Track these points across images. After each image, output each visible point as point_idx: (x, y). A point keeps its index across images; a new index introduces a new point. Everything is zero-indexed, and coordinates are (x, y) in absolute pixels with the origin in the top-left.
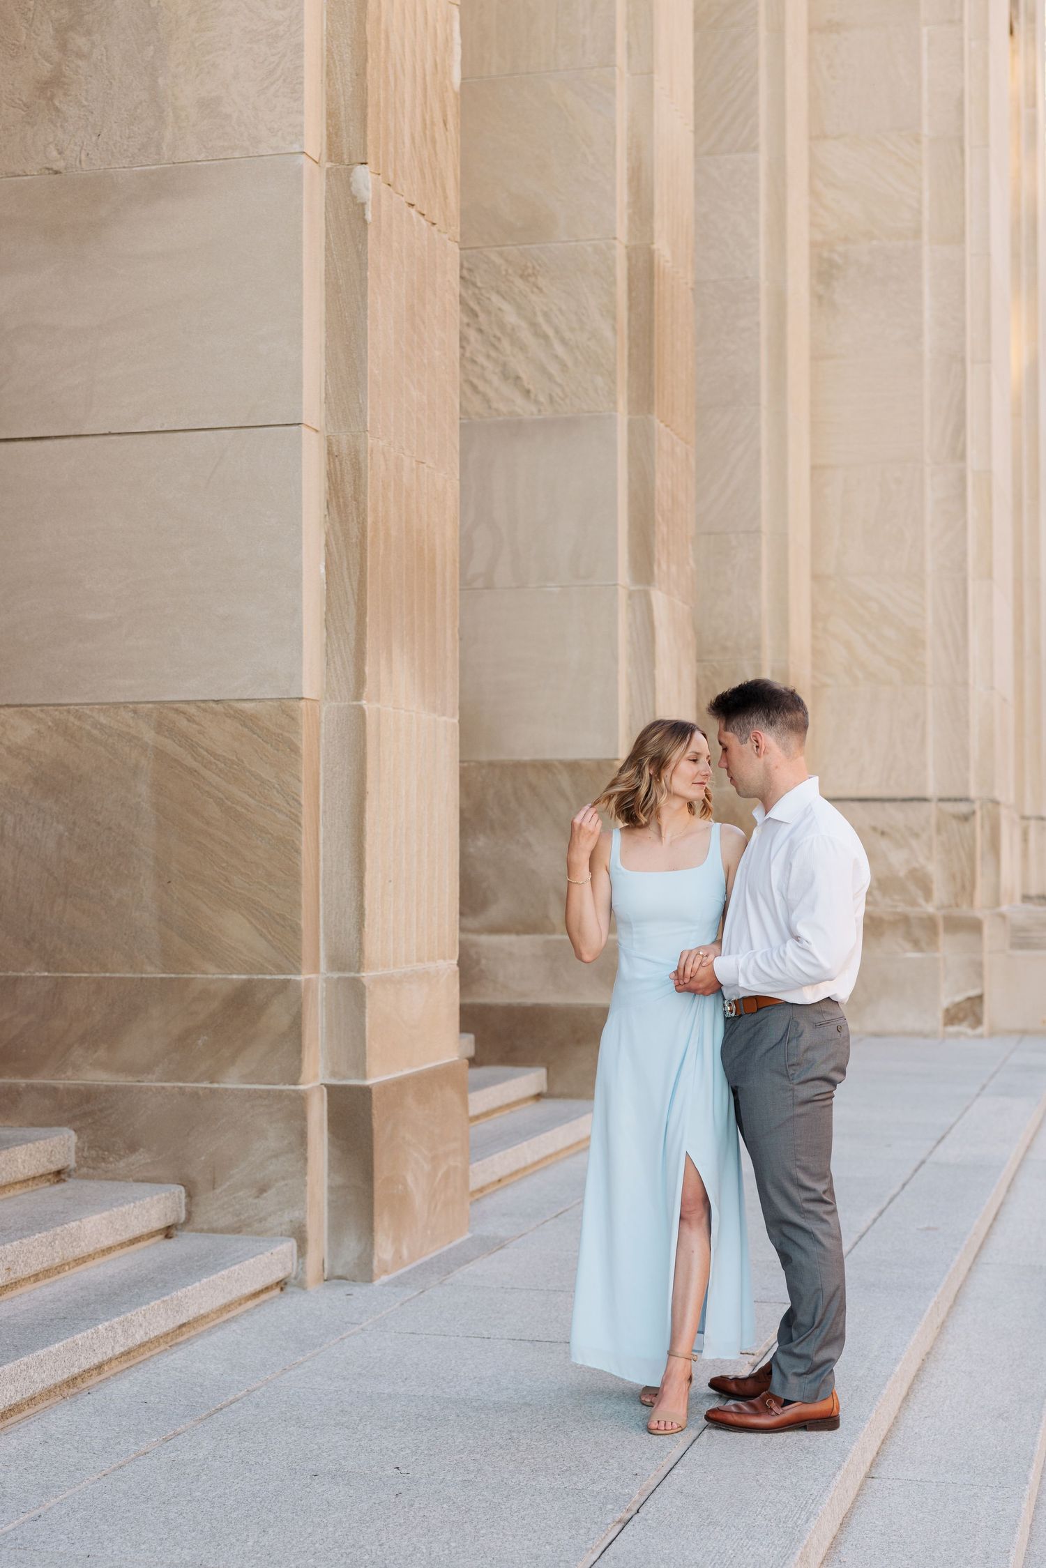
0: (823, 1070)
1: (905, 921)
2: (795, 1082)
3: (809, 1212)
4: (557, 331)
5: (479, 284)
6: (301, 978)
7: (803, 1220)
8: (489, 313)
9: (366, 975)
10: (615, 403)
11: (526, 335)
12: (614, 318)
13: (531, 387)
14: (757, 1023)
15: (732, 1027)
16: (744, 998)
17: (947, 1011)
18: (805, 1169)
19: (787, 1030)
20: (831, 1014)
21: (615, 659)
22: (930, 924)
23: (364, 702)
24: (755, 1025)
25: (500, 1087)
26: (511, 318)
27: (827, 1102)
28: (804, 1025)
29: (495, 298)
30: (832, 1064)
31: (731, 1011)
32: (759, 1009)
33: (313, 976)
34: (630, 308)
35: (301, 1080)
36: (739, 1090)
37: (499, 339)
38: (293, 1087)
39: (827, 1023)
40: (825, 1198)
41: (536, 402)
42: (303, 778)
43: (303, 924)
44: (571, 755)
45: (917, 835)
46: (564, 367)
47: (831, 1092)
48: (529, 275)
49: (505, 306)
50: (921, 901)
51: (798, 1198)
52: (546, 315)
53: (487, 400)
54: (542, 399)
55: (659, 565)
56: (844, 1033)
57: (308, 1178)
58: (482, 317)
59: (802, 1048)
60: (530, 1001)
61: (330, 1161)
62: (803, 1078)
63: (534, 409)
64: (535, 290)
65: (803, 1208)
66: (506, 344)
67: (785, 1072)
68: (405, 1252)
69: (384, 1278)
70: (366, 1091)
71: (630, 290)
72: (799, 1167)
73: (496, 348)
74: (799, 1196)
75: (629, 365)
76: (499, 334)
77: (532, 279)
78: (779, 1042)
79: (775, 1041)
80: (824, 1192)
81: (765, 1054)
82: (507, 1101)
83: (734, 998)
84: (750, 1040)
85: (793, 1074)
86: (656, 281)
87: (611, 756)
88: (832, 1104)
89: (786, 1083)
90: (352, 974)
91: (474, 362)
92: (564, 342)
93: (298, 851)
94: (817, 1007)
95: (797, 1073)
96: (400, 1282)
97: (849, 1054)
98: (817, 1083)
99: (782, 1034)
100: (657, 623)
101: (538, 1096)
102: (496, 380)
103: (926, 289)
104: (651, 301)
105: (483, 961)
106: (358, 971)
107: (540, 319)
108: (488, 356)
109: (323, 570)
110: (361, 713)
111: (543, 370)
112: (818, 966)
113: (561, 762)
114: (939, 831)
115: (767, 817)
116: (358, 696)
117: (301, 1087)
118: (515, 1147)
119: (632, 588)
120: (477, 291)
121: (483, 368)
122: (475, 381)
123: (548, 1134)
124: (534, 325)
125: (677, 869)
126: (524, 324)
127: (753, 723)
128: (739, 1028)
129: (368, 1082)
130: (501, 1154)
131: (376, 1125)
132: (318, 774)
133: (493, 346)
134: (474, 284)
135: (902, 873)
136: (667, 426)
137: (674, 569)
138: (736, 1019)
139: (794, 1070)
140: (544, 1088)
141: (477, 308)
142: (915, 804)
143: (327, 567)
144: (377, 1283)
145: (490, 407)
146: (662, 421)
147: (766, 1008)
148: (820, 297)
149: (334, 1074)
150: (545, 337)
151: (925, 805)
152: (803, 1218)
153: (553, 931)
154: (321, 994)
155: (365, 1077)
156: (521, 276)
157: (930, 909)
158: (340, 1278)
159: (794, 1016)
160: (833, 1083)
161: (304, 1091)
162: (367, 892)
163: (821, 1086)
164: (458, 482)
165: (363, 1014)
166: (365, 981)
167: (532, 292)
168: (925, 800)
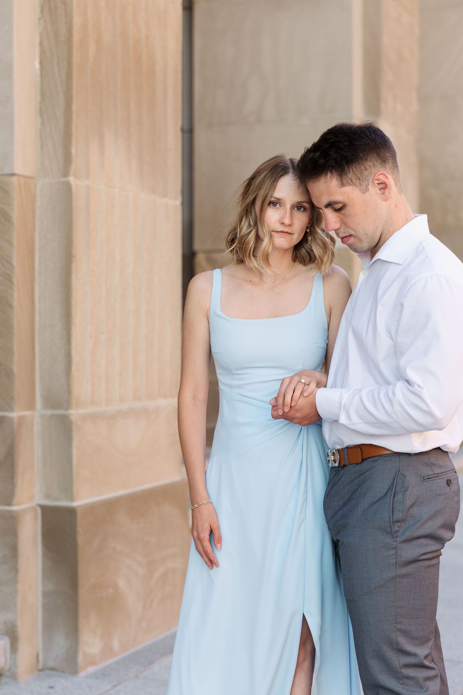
0: (430, 527)
2: (400, 539)
3: (408, 678)
6: (14, 415)
7: (401, 686)
9: (74, 413)
14: (362, 475)
15: (336, 476)
16: (348, 448)
18: (406, 633)
19: (393, 483)
20: (441, 467)
23: (71, 179)
24: (359, 476)
27: (434, 562)
28: (411, 479)
30: (439, 521)
31: (335, 461)
32: (363, 460)
33: (28, 413)
35: (15, 501)
36: (340, 543)
38: (7, 508)
39: (437, 476)
40: (427, 663)
42: (15, 242)
43: (15, 369)
47: (439, 550)
51: (397, 663)
56: (453, 487)
57: (19, 586)
59: (408, 503)
61: (43, 570)
62: (408, 535)
65: (402, 673)
67: (389, 530)
68: (116, 644)
69: (91, 669)
70: (71, 512)
72: (400, 630)
74: (397, 660)
78: (384, 497)
79: (379, 495)
80: (426, 657)
81: (368, 508)
83: (338, 447)
84: (354, 492)
85: (397, 531)
88: (438, 563)
89: (389, 540)
90: (62, 412)
93: (11, 306)
94: (426, 459)
95: (402, 530)
96: (103, 675)
97: (458, 509)
98: (423, 541)
99: (387, 488)
106: (67, 409)
109: (37, 66)
110: (68, 189)
112: (429, 413)
115: (375, 259)
116: (66, 173)
117: (14, 508)
125: (279, 316)
127: (370, 167)
128: (343, 479)
129: (76, 504)
131: (81, 540)
132: (33, 241)
138: (340, 469)
139: (399, 527)
143: (41, 63)
144: (82, 674)
147: (371, 459)
149: (47, 496)
152: (402, 684)
154: (37, 428)
155: (72, 499)
158: (52, 669)
159: (401, 469)
160: (442, 541)
161: (16, 512)
162: (74, 342)
163: (427, 545)
165: (70, 446)
166: (73, 418)
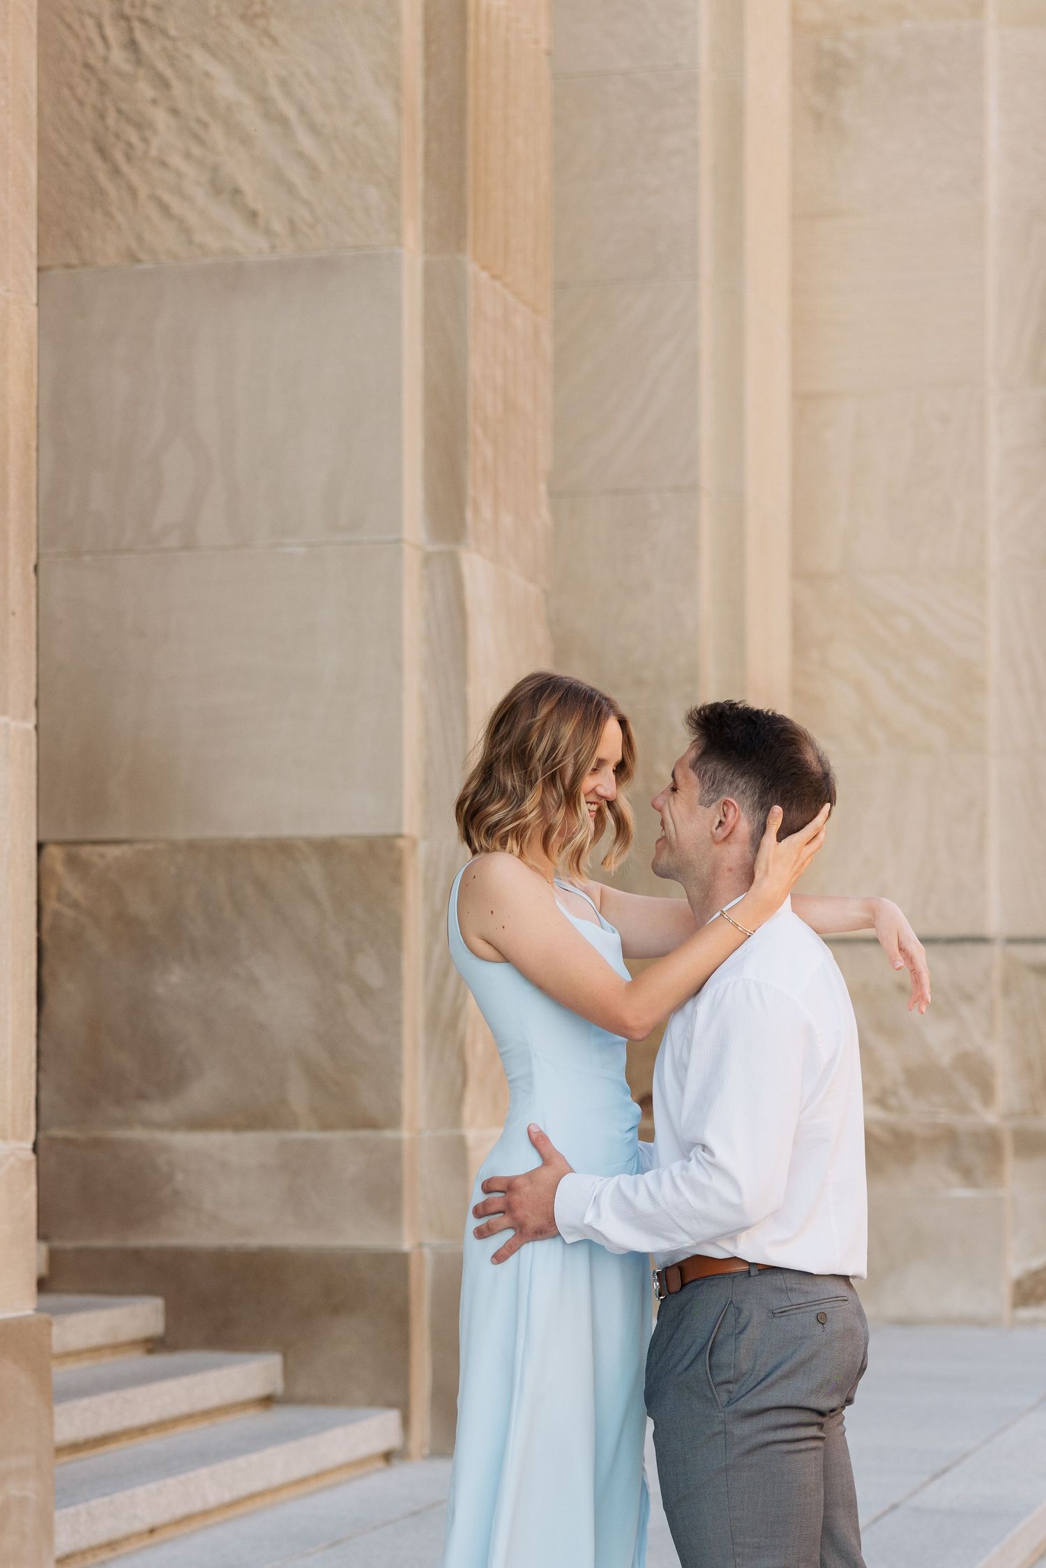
1: (949, 1138)
4: (302, 111)
5: (173, 32)
8: (187, 80)
10: (398, 231)
11: (250, 118)
12: (398, 87)
13: (259, 207)
17: (1018, 1284)
21: (398, 667)
22: (990, 1143)
25: (186, 1381)
26: (226, 89)
28: (752, 1314)
29: (199, 56)
32: (684, 1286)
34: (428, 72)
37: (205, 126)
39: (797, 1309)
41: (268, 232)
44: (325, 828)
45: (969, 998)
46: (314, 173)
48: (256, 16)
49: (218, 70)
50: (976, 1104)
52: (284, 83)
53: (185, 230)
54: (277, 226)
55: (476, 509)
56: (832, 1326)
58: (178, 88)
60: (256, 1241)
63: (264, 244)
64: (266, 41)
66: (216, 133)
71: (428, 42)
73: (201, 142)
75: (426, 170)
76: (203, 114)
77: (261, 22)
82: (200, 1405)
86: (471, 25)
87: (390, 830)
91: (164, 164)
92: (314, 129)
94: (777, 1280)
100: (471, 608)
101: (268, 1401)
102: (201, 196)
103: (992, 101)
104: (462, 61)
105: (179, 1177)
107: (275, 91)
108: (188, 155)
111: (280, 178)
113: (309, 842)
114: (1007, 990)
118: (182, 1477)
119: (432, 548)
120: (168, 44)
121: (180, 175)
122: (167, 197)
123: (254, 1457)
124: (263, 101)
126: (247, 100)
130: (152, 1486)
133: (196, 137)
134: (164, 33)
135: (946, 1060)
136: (494, 277)
137: (507, 520)
140: (278, 1387)
141: (169, 73)
142: (968, 948)
145: (190, 242)
146: (484, 268)
148: (818, 116)
150: (283, 121)
151: (983, 950)
153: (293, 1125)
156: (243, 17)
157: (991, 1118)
164: (34, 309)
167: (262, 44)
168: (981, 940)
